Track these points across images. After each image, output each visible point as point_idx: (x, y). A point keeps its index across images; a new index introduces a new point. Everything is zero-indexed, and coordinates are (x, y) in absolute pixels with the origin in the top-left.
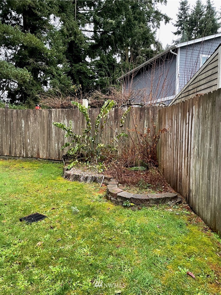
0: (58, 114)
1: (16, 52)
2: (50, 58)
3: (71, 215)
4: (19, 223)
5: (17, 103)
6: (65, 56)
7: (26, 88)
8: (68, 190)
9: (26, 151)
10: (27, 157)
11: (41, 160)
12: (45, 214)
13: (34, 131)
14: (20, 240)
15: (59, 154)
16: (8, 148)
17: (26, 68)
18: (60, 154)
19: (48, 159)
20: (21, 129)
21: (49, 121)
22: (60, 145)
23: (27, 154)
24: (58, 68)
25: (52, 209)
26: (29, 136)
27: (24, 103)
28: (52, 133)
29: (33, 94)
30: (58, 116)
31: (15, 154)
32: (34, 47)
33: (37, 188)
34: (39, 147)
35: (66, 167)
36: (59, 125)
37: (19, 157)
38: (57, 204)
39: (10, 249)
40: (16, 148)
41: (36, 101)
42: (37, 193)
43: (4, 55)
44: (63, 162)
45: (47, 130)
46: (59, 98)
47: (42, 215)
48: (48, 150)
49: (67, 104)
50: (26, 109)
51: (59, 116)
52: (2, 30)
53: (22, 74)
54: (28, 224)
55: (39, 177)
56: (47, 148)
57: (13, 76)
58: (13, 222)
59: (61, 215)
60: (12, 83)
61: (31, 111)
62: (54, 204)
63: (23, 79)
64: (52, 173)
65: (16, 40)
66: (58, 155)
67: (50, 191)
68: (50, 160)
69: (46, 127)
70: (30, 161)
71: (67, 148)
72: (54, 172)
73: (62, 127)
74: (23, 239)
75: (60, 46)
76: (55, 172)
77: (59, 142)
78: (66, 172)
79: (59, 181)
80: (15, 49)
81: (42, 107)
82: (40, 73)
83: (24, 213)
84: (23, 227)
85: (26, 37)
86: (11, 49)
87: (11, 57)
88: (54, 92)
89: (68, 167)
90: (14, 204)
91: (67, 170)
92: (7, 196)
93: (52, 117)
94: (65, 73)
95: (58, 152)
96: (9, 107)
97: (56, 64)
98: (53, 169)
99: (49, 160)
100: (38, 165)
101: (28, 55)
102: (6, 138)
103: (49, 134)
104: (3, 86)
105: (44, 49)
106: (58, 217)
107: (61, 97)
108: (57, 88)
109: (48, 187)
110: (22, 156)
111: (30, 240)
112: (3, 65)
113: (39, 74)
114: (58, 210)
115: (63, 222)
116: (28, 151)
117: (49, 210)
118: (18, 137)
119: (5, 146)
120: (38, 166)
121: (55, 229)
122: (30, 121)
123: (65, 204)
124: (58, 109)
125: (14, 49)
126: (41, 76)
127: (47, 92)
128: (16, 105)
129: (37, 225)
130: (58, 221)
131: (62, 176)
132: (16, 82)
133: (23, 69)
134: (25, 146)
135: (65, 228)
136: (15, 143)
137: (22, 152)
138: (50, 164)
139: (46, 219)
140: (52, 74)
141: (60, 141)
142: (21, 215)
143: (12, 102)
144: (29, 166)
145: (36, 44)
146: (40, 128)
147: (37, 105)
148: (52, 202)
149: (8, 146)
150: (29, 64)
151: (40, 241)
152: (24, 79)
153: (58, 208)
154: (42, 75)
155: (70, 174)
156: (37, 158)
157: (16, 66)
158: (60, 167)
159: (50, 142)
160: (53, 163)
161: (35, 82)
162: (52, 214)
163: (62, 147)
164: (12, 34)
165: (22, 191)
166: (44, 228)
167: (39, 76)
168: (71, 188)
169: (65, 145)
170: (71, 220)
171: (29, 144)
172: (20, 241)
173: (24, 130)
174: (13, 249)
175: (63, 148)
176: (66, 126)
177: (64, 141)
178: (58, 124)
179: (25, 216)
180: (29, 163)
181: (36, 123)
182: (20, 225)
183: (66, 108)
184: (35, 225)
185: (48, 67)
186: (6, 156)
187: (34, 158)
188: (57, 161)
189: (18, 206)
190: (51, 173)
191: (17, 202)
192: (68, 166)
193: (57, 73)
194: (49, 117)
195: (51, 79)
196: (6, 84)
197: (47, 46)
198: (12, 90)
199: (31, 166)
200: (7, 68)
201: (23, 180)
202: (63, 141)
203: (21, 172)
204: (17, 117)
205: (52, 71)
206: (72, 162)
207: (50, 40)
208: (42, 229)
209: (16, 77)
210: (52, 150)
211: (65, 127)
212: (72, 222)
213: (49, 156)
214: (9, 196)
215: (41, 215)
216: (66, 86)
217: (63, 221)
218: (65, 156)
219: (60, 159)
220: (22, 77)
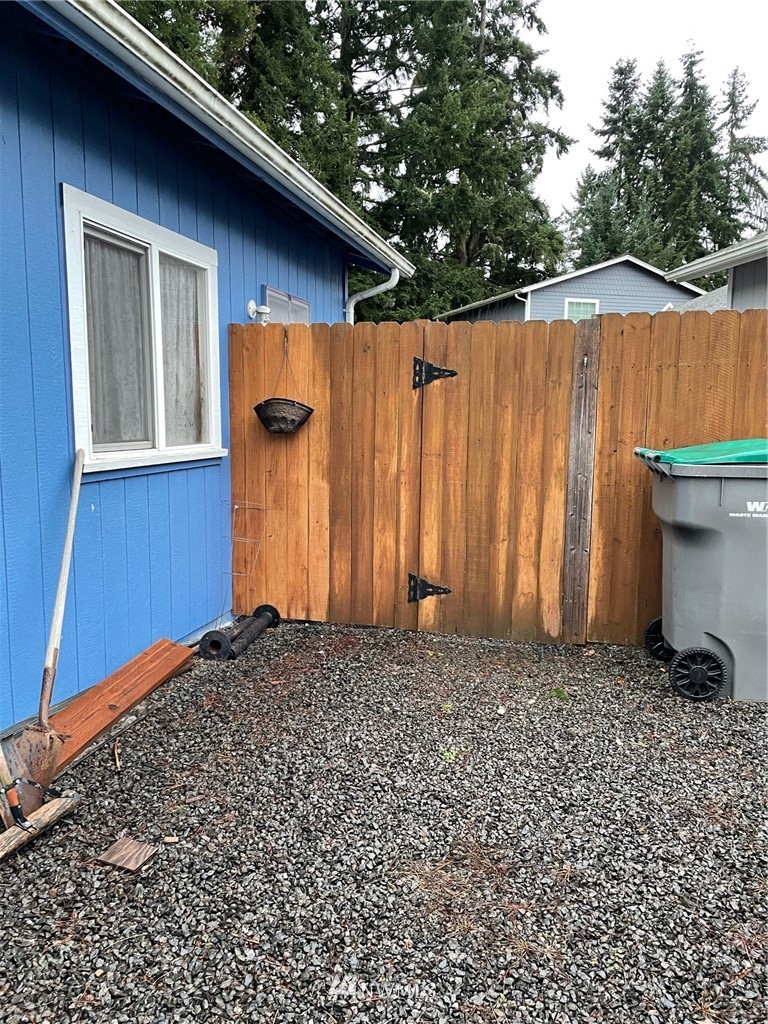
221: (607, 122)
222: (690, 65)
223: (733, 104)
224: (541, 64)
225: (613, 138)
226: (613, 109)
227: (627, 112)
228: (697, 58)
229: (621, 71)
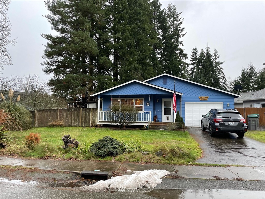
221: (192, 58)
222: (207, 49)
223: (215, 56)
224: (184, 52)
225: (193, 62)
226: (193, 56)
227: (196, 57)
228: (209, 48)
229: (194, 50)
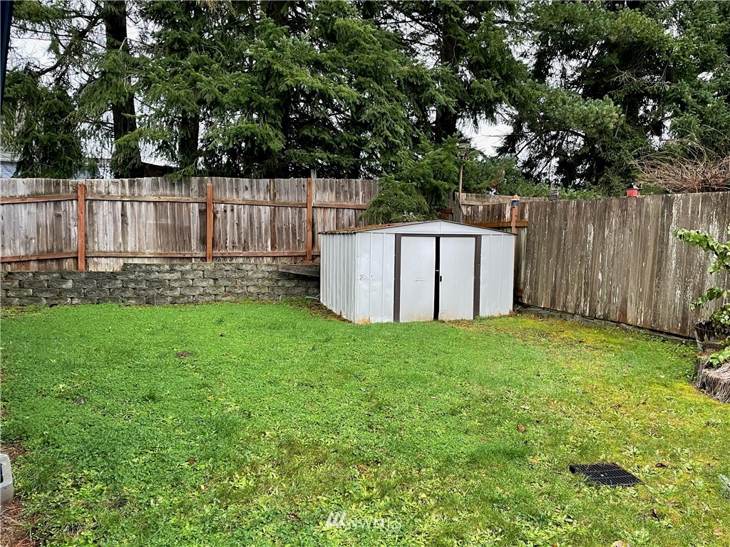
0: (692, 208)
1: (587, 62)
2: (679, 58)
3: (717, 498)
4: (568, 474)
5: (578, 184)
6: (723, 46)
7: (603, 147)
8: (708, 424)
9: (590, 302)
10: (593, 316)
11: (631, 328)
12: (637, 474)
13: (617, 253)
14: (570, 518)
15: (684, 319)
16: (549, 291)
17: (611, 96)
18: (687, 319)
19: (650, 330)
20: (583, 248)
21: (663, 225)
22: (690, 294)
23: (593, 310)
24: (699, 82)
25: (657, 466)
26: (603, 265)
27: (595, 183)
28: (667, 258)
29: (620, 158)
30: (690, 213)
31: (564, 306)
32: (636, 40)
33: (618, 399)
34: (626, 293)
35: (705, 358)
36: (695, 237)
37: (574, 315)
38: (673, 456)
39: (546, 530)
40: (567, 293)
41: (628, 177)
42: (615, 413)
43: (560, 76)
44: (695, 344)
45: (654, 250)
46: (696, 164)
47: (628, 473)
48: (653, 306)
49: (722, 180)
50: (599, 197)
51: (693, 212)
52: (561, 18)
53: (597, 113)
54: (590, 485)
55: (622, 373)
56: (650, 299)
57: (575, 122)
58: (554, 469)
59: (683, 488)
60: (570, 139)
61: (615, 201)
62: (665, 455)
63: (599, 125)
64: (660, 369)
65: (591, 33)
66: (680, 319)
67: (653, 415)
68: (656, 331)
69: (651, 243)
70: (600, 327)
71: (711, 304)
72: (664, 365)
73: (704, 243)
74: (578, 518)
75: (712, 23)
76: (670, 367)
77: (687, 286)
78: (704, 370)
79: (681, 394)
80: (585, 57)
81: (645, 190)
82: (645, 102)
83: (580, 454)
84: (577, 489)
85: (616, 21)
86: (577, 57)
87: (575, 76)
88: (683, 149)
89: (712, 358)
90: (558, 425)
91: (706, 367)
92: (544, 404)
93: (672, 215)
94: (719, 95)
95: (681, 311)
96: (560, 194)
97: (694, 72)
98: (665, 357)
99: (654, 331)
100: (620, 340)
101: (617, 65)
102: (548, 269)
103: (660, 262)
104: (550, 147)
105: (661, 39)
106: (677, 494)
107: (701, 161)
108: (692, 139)
109: (647, 402)
110: (581, 314)
111: (595, 527)
112: (555, 99)
113: (642, 108)
114: (675, 472)
115: (689, 510)
116: (596, 303)
117: (648, 466)
118: (574, 266)
119: (543, 286)
120: (621, 344)
121: (665, 522)
122: (610, 227)
123: (700, 463)
124: (691, 195)
125: (583, 57)
126: (646, 111)
127: (661, 151)
128: (576, 190)
129: (613, 494)
130: (675, 503)
131: (691, 382)
132: (580, 135)
133: (601, 101)
134: (589, 287)
135: (696, 531)
136: (567, 281)
137: (582, 304)
138: (656, 344)
139: (640, 487)
140: (678, 101)
141: (690, 282)
142: (574, 456)
143: (566, 183)
144: (596, 341)
145: (643, 31)
146: (635, 244)
147: (632, 187)
148: (659, 447)
149: (550, 286)
150: (617, 86)
151: (621, 538)
152: (602, 123)
153: (676, 468)
154: (649, 108)
155: (718, 379)
156: (619, 322)
157: (584, 96)
158: (685, 356)
159: (659, 283)
160: (663, 341)
161: (629, 128)
162: (658, 478)
163: (697, 300)
164: (582, 22)
165: (576, 399)
166: (633, 510)
167: (641, 112)
168: (720, 421)
169: (706, 294)
170: (717, 513)
171: (601, 286)
172: (571, 520)
173: (591, 249)
174: (553, 533)
175: (700, 302)
176: (716, 240)
177: (703, 283)
178: (689, 235)
179: (584, 463)
180: (597, 333)
181: (623, 233)
182: (570, 482)
183: (719, 190)
184: (609, 494)
185: (670, 85)
186: (544, 308)
187: (612, 321)
188: (678, 338)
189: (567, 434)
190: (657, 368)
191: (566, 422)
192: (713, 355)
193: (694, 97)
194: (663, 217)
195: (676, 115)
196: (555, 143)
197: (673, 32)
198: (569, 155)
199: (602, 342)
200: (564, 103)
201: (580, 372)
202: (699, 283)
203: (576, 350)
204: (578, 218)
205: (682, 93)
206: (727, 345)
207: (681, 13)
208: (627, 510)
209: (583, 122)
210: (664, 306)
211: (710, 244)
212: (720, 519)
213: (655, 321)
214: (547, 403)
215: (624, 472)
216: (721, 128)
217: (689, 508)
218: (704, 326)
219: (685, 332)
220: (597, 119)
